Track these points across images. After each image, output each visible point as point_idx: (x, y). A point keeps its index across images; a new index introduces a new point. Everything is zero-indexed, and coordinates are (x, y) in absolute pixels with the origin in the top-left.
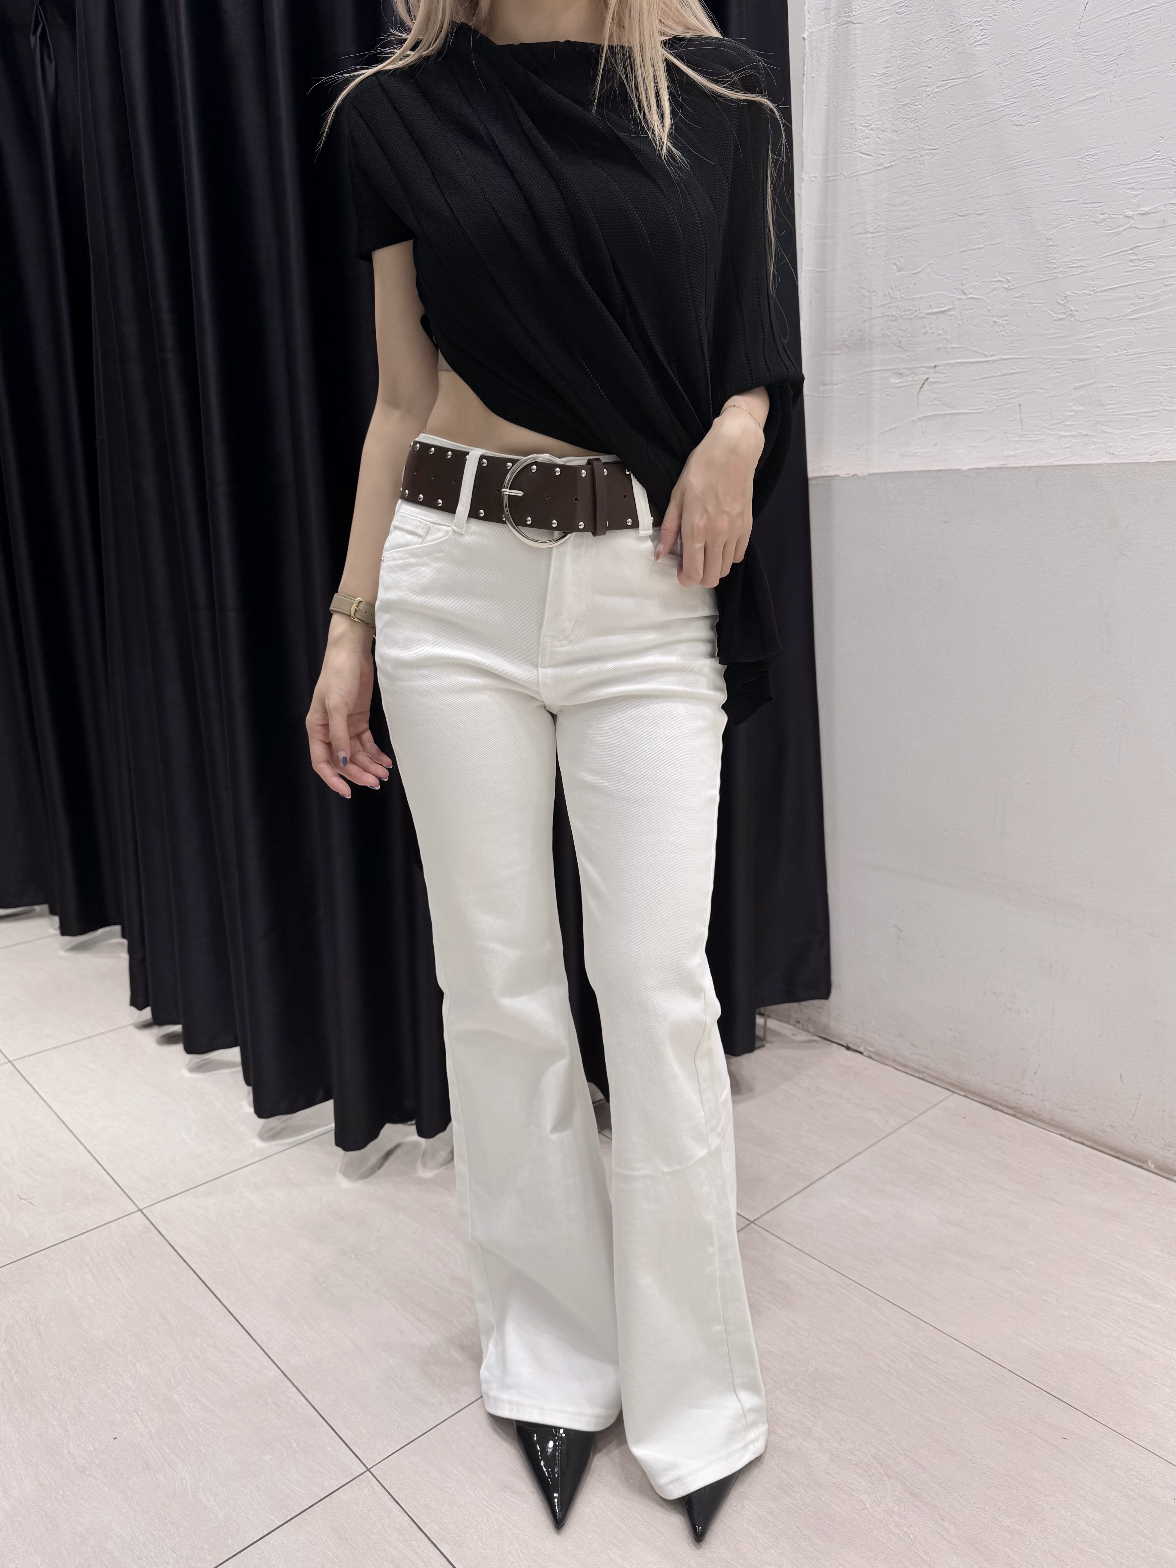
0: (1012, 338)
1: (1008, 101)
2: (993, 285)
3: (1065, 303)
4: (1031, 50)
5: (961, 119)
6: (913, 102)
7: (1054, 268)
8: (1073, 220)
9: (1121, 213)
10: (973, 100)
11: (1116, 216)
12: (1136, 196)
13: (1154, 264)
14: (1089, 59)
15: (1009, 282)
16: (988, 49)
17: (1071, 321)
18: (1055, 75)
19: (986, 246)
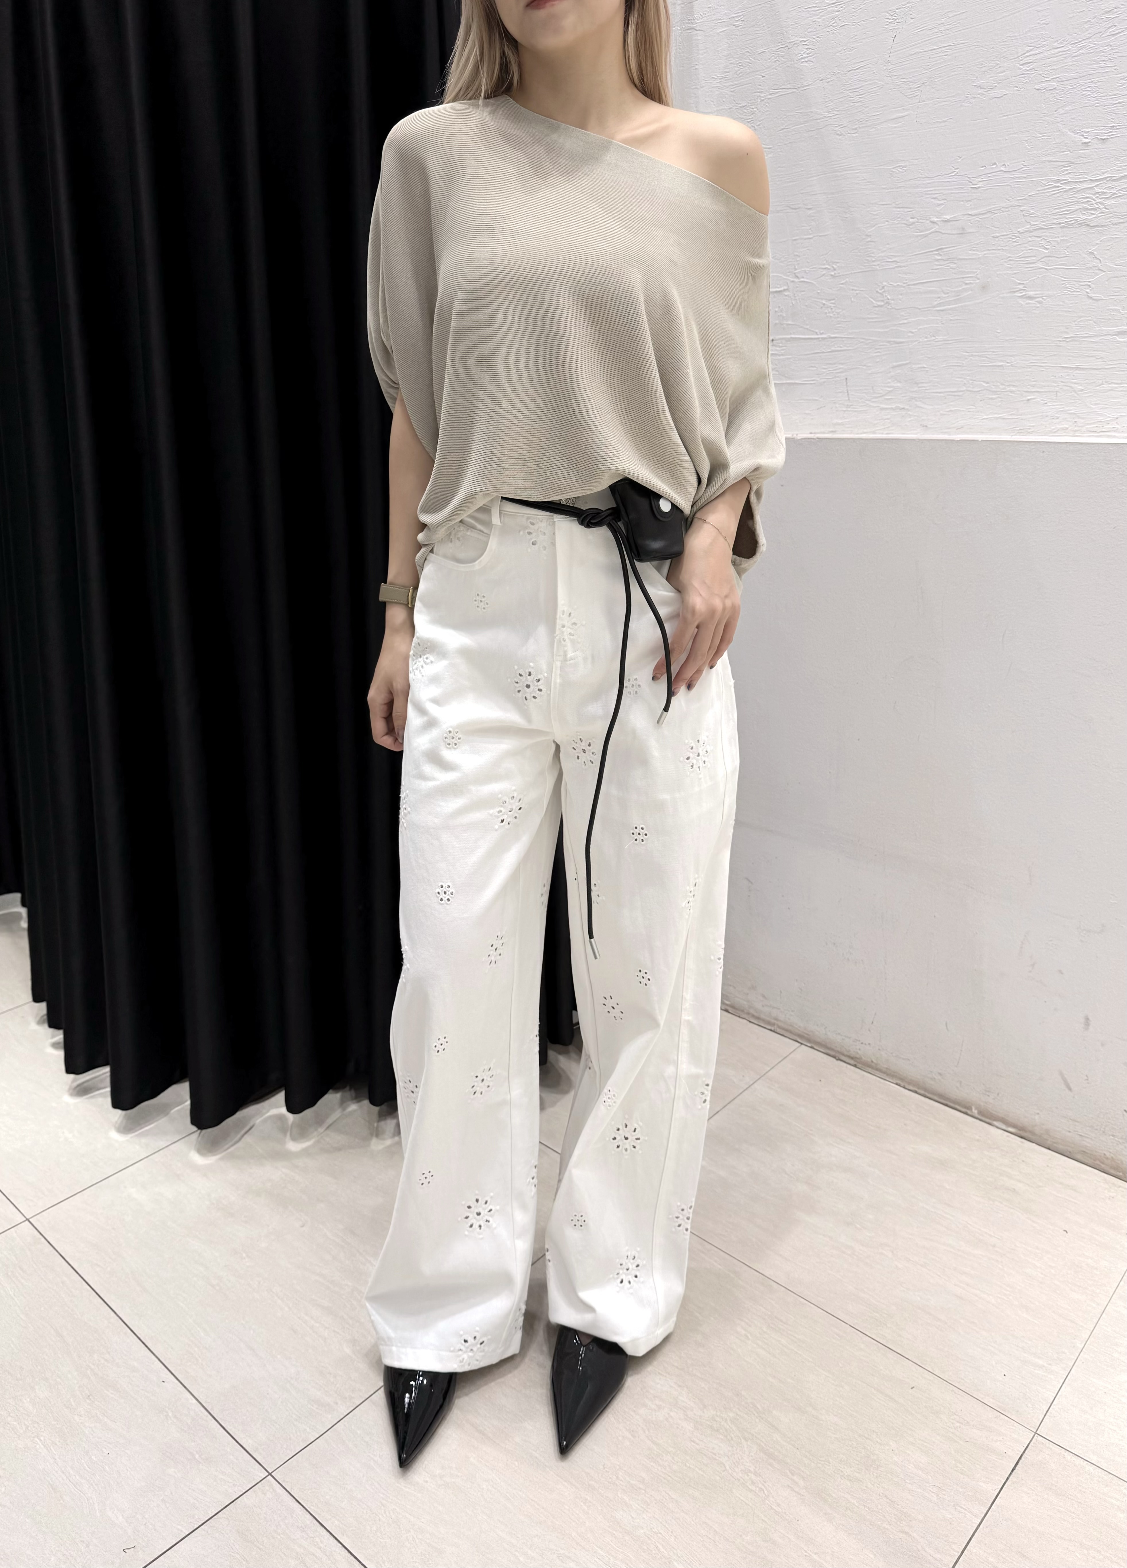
0: (839, 319)
1: (831, 113)
2: (822, 272)
3: (883, 292)
4: (849, 71)
5: (792, 124)
6: (750, 105)
7: (873, 261)
8: (887, 221)
9: (927, 218)
10: (801, 109)
11: (923, 221)
12: (939, 205)
13: (955, 265)
14: (898, 84)
15: (835, 270)
16: (813, 66)
17: (888, 308)
18: (870, 94)
19: (814, 237)
